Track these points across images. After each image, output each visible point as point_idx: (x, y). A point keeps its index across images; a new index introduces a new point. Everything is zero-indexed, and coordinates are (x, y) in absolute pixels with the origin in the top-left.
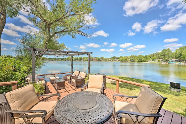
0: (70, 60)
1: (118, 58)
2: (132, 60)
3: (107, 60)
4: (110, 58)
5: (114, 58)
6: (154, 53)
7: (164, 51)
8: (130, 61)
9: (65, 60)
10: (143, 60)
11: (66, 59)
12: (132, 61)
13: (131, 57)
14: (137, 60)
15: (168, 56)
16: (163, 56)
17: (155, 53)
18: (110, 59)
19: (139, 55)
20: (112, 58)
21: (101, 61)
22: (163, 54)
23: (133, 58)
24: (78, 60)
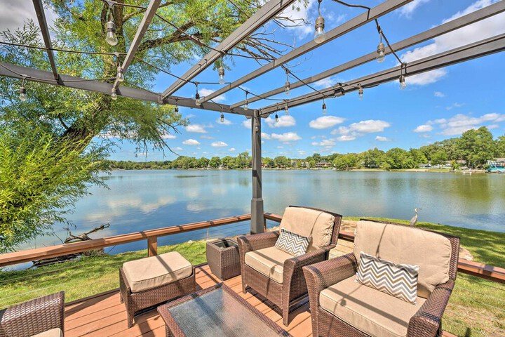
0: (183, 167)
1: (326, 159)
2: (373, 162)
3: (294, 164)
4: (303, 160)
5: (317, 158)
6: (436, 143)
7: (468, 136)
8: (367, 167)
9: (170, 168)
10: (404, 163)
11: (173, 164)
12: (373, 167)
13: (367, 155)
14: (388, 162)
15: (484, 150)
16: (467, 151)
17: (441, 143)
18: (303, 163)
19: (392, 150)
20: (308, 160)
21: (278, 168)
22: (468, 143)
23: (374, 159)
24: (209, 166)
